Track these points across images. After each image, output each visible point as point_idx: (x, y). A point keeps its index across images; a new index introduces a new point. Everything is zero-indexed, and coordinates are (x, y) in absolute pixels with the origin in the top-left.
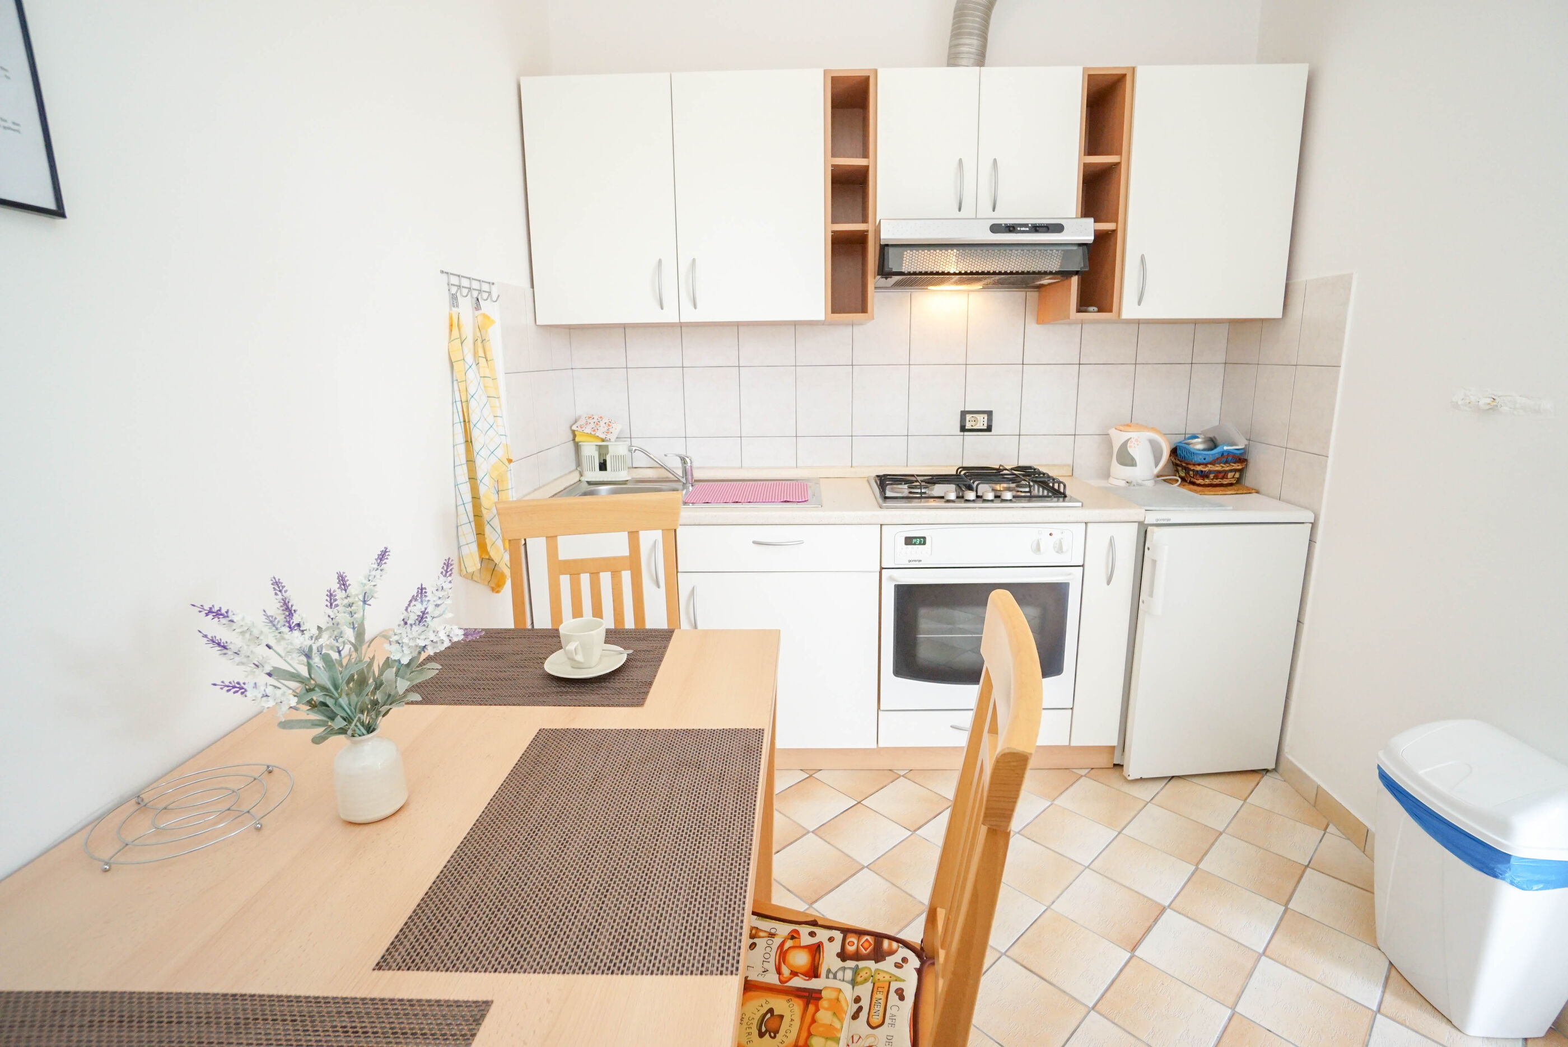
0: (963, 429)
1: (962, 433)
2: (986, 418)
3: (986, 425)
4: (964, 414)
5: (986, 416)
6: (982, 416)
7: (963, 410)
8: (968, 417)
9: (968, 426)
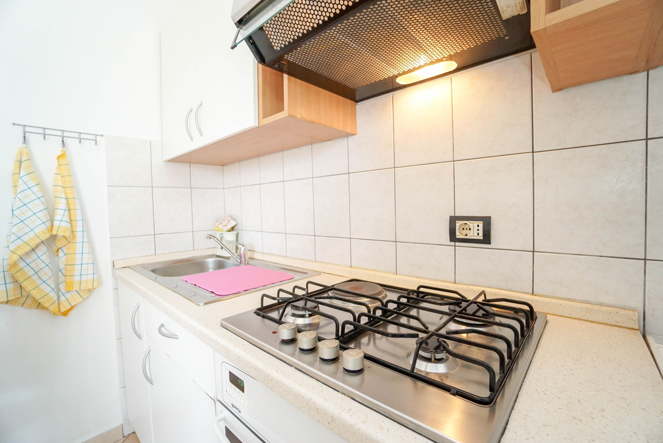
0: (453, 237)
1: (453, 243)
2: (481, 225)
3: (481, 234)
4: (453, 220)
5: (481, 224)
6: (476, 223)
7: (453, 215)
8: (458, 224)
9: (459, 235)
